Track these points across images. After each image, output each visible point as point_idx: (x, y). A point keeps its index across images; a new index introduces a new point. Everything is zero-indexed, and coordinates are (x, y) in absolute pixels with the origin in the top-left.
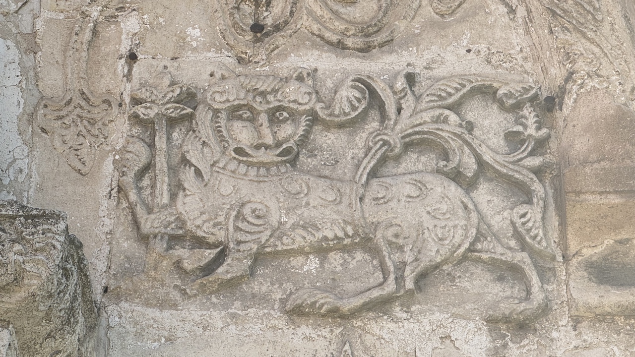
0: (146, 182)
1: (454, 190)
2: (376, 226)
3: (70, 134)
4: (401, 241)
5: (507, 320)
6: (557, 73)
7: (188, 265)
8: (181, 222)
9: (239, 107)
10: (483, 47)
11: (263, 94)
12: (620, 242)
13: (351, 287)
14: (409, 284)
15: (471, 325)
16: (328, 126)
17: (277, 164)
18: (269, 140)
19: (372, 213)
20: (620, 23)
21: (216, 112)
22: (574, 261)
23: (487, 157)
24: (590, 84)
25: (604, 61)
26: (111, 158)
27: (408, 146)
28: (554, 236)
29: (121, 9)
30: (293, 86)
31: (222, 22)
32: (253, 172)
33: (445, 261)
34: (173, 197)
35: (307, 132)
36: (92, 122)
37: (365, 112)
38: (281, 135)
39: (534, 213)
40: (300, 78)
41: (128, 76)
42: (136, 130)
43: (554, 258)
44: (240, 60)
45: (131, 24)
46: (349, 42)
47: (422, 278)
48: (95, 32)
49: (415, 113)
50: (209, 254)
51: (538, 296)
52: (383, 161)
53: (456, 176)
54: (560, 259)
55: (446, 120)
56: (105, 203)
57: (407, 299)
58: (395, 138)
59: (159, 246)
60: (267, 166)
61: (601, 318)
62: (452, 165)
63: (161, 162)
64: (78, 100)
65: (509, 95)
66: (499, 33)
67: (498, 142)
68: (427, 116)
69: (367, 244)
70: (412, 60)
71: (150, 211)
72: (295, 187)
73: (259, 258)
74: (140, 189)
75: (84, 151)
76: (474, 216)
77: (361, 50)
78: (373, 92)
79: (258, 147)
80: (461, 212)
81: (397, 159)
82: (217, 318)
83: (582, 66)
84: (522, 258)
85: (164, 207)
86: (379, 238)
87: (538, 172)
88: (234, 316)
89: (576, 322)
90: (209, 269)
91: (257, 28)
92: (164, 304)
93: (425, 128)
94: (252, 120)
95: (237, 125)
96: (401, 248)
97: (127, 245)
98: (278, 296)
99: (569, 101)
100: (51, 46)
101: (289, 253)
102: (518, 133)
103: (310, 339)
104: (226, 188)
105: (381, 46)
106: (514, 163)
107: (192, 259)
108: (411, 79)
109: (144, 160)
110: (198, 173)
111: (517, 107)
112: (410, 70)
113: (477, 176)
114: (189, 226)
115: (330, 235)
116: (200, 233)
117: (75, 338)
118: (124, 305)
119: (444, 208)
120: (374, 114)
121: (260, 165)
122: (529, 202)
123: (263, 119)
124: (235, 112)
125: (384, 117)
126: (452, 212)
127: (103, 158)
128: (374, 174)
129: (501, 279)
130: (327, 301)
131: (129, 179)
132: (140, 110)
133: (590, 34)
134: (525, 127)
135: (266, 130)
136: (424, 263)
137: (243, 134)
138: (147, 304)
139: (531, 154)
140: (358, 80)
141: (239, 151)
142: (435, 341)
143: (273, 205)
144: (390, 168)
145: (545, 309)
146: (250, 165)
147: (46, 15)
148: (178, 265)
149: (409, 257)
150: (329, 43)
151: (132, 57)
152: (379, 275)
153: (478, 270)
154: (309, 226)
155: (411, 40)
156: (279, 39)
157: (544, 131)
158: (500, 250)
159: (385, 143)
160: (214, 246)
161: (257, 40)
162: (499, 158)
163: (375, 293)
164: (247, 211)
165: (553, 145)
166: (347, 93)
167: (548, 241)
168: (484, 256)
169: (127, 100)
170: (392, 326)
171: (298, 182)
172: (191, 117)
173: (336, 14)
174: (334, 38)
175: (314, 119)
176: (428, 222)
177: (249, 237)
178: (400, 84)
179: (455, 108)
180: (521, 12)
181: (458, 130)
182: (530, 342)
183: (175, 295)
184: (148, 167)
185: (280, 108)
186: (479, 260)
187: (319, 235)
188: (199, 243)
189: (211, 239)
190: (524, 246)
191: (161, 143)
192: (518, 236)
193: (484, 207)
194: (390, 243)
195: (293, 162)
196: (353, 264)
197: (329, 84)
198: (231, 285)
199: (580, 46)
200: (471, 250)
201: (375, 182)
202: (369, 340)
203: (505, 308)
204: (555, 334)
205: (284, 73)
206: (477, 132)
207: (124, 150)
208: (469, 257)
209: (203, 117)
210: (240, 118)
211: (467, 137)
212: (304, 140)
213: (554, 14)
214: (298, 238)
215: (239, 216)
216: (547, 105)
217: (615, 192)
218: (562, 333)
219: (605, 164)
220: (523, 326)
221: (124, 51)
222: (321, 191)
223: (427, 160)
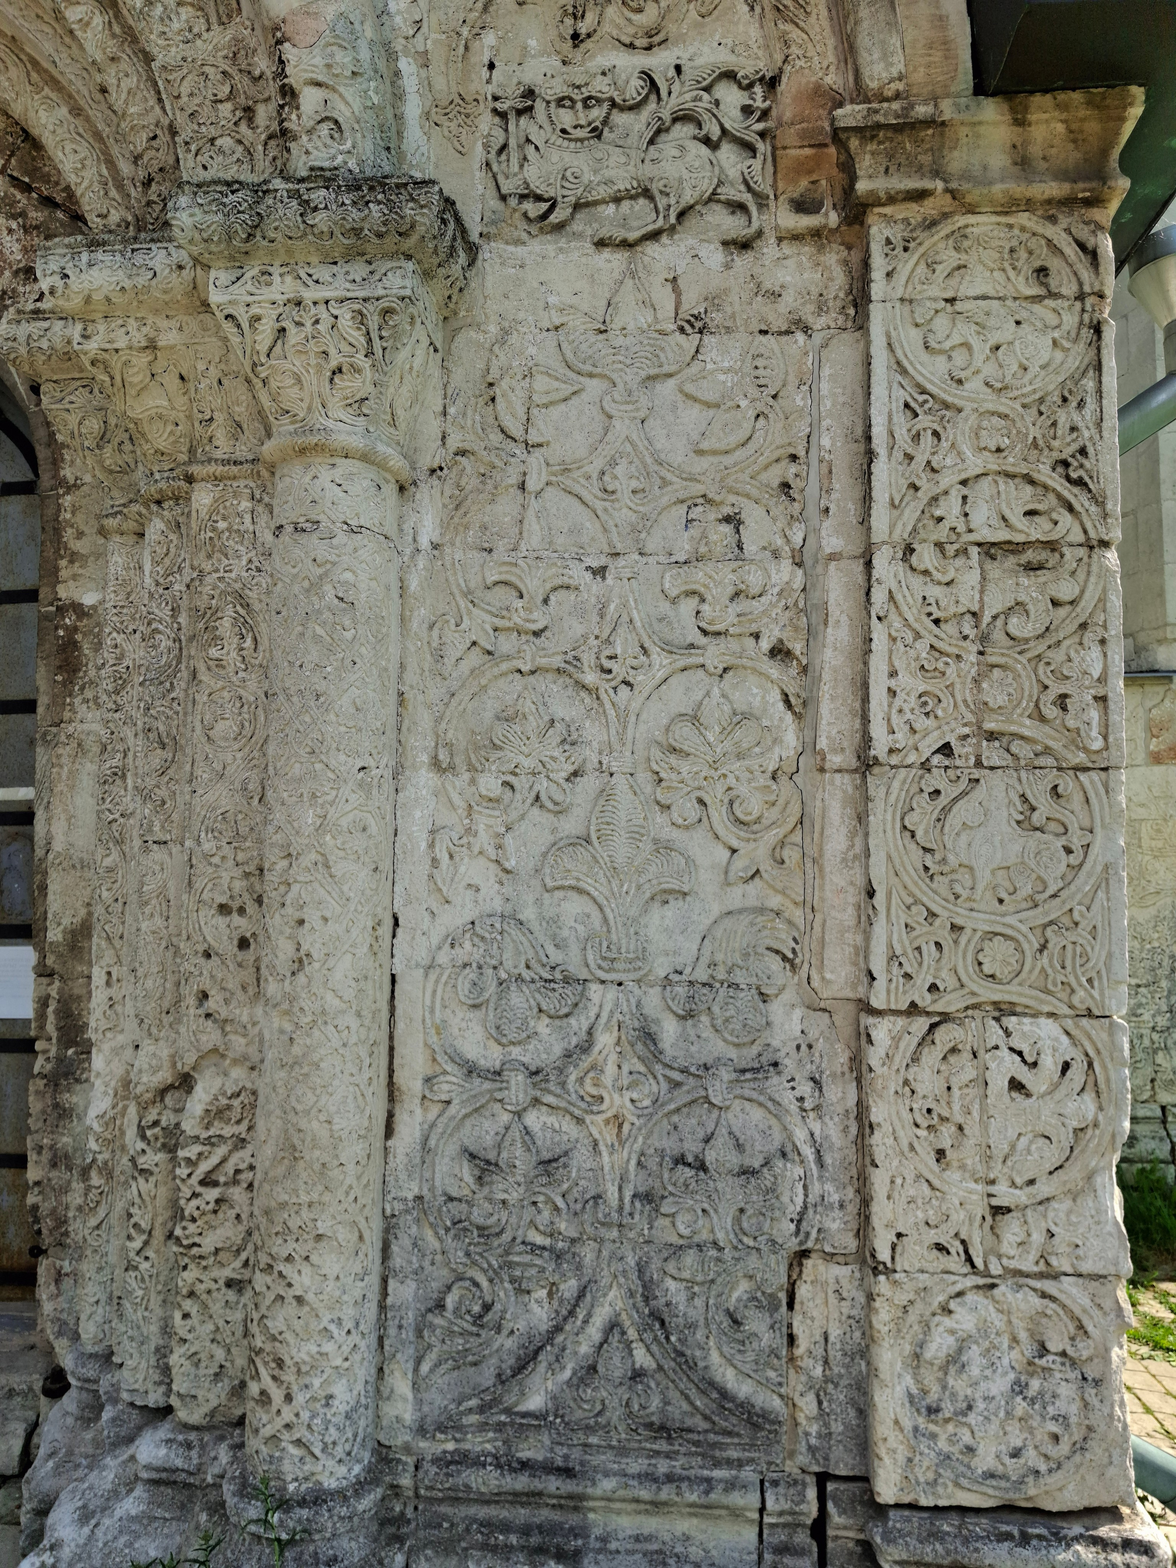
0: (503, 157)
1: (704, 150)
2: (651, 180)
3: (453, 125)
4: (668, 190)
5: (734, 242)
6: (779, 58)
7: (532, 215)
8: (527, 185)
9: (563, 99)
10: (729, 42)
11: (579, 87)
12: (813, 182)
13: (635, 224)
14: (673, 220)
15: (712, 247)
16: (622, 109)
17: (588, 139)
18: (583, 122)
19: (648, 170)
20: (824, 13)
21: (548, 102)
22: (781, 198)
23: (727, 126)
24: (799, 63)
25: (810, 45)
26: (480, 143)
27: (675, 120)
28: (770, 180)
29: (483, 28)
30: (600, 78)
31: (553, 33)
32: (572, 145)
33: (697, 203)
34: (521, 166)
35: (609, 114)
36: (467, 116)
37: (647, 97)
38: (590, 118)
39: (757, 164)
40: (604, 74)
41: (488, 82)
42: (497, 120)
43: (768, 197)
44: (564, 63)
45: (489, 39)
46: (637, 43)
47: (681, 215)
48: (467, 48)
49: (681, 94)
50: (545, 206)
51: (755, 225)
52: (659, 132)
53: (707, 141)
54: (772, 197)
55: (700, 100)
56: (478, 174)
57: (672, 229)
58: (667, 116)
59: (513, 202)
60: (581, 140)
61: (796, 237)
62: (703, 132)
63: (512, 143)
64: (457, 100)
65: (746, 77)
66: (741, 28)
67: (737, 113)
68: (688, 96)
69: (646, 193)
70: (680, 54)
71: (507, 178)
72: (599, 155)
73: (577, 207)
74: (500, 163)
75: (463, 138)
76: (717, 169)
77: (646, 49)
79: (575, 127)
80: (708, 166)
81: (667, 130)
82: (551, 249)
83: (794, 50)
84: (747, 198)
85: (515, 175)
86: (655, 188)
87: (762, 135)
88: (561, 249)
89: (780, 240)
90: (544, 216)
91: (575, 36)
92: (518, 242)
93: (686, 106)
94: (572, 107)
95: (562, 111)
96: (668, 195)
97: (494, 203)
98: (589, 232)
99: (784, 79)
100: (437, 58)
101: (596, 203)
102: (750, 106)
103: (610, 261)
104: (555, 158)
105: (659, 44)
106: (746, 128)
107: (534, 209)
108: (678, 69)
109: (501, 141)
110: (537, 148)
111: (751, 86)
112: (678, 62)
113: (720, 139)
114: (532, 186)
115: (622, 188)
116: (539, 192)
118: (493, 244)
119: (697, 164)
120: (653, 97)
121: (577, 140)
122: (755, 157)
123: (579, 105)
124: (560, 102)
125: (659, 99)
126: (702, 167)
127: (475, 143)
128: (651, 142)
129: (733, 213)
130: (619, 234)
131: (492, 156)
132: (498, 105)
133: (802, 24)
134: (754, 100)
135: (581, 115)
136: (683, 204)
137: (566, 118)
138: (507, 243)
139: (758, 121)
140: (643, 72)
141: (564, 131)
142: (688, 259)
143: (586, 169)
144: (663, 137)
145: (760, 234)
146: (570, 140)
147: (433, 36)
148: (525, 215)
149: (673, 201)
150: (625, 45)
151: (491, 66)
152: (654, 215)
153: (717, 207)
154: (608, 182)
155: (680, 39)
156: (589, 44)
157: (768, 103)
158: (732, 192)
159: (660, 119)
160: (546, 201)
161: (575, 46)
162: (736, 126)
163: (650, 228)
164: (568, 174)
165: (774, 113)
166: (636, 83)
167: (764, 186)
168: (722, 197)
169: (490, 98)
170: (661, 249)
171: (602, 151)
172: (530, 108)
173: (629, 20)
174: (627, 41)
175: (614, 104)
176: (686, 175)
177: (570, 193)
178: (672, 72)
179: (707, 89)
180: (758, 9)
181: (709, 106)
182: (749, 255)
183: (524, 236)
184: (504, 147)
185: (590, 98)
186: (719, 201)
187: (616, 188)
188: (539, 198)
189: (546, 196)
190: (749, 189)
191: (512, 127)
192: (746, 183)
194: (661, 192)
195: (599, 137)
196: (637, 208)
197: (623, 76)
198: (560, 227)
199: (795, 34)
200: (714, 193)
201: (652, 148)
202: (646, 259)
203: (733, 235)
204: (765, 250)
205: (594, 70)
206: (722, 107)
207: (489, 135)
208: (713, 198)
209: (540, 106)
210: (564, 106)
211: (715, 111)
212: (605, 122)
213: (778, 9)
214: (602, 192)
215: (564, 177)
216: (772, 83)
217: (810, 146)
218: (769, 249)
219: (804, 125)
220: (745, 245)
221: (487, 62)
222: (617, 157)
223: (689, 129)
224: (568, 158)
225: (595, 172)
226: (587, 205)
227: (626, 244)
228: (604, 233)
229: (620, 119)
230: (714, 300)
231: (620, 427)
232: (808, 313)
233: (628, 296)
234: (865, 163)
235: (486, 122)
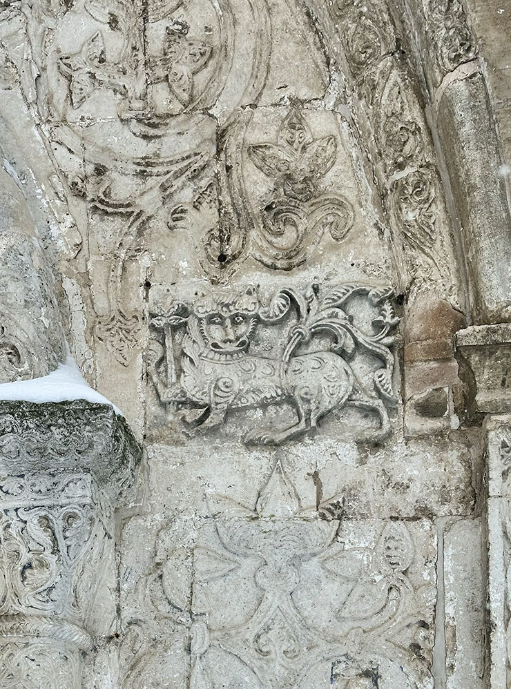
0: (162, 369)
1: (340, 362)
2: (294, 388)
3: (116, 339)
4: (309, 397)
5: (368, 441)
6: (406, 278)
7: (188, 419)
8: (184, 393)
9: (213, 316)
10: (361, 261)
11: (227, 306)
12: (436, 390)
13: (280, 426)
14: (313, 424)
15: (348, 445)
16: (266, 325)
17: (237, 352)
18: (232, 337)
19: (290, 380)
20: (447, 239)
21: (200, 319)
22: (408, 403)
23: (360, 340)
24: (425, 286)
25: (434, 269)
26: (141, 355)
27: (313, 335)
28: (398, 387)
29: (138, 250)
30: (246, 298)
31: (202, 255)
32: (223, 358)
33: (334, 408)
34: (178, 377)
35: (254, 330)
36: (128, 331)
37: (288, 313)
38: (239, 333)
39: (387, 374)
40: (249, 293)
41: (146, 298)
42: (154, 335)
43: (397, 402)
44: (213, 282)
45: (145, 260)
46: (279, 264)
47: (321, 419)
48: (124, 269)
49: (318, 312)
50: (201, 412)
51: (386, 426)
52: (299, 345)
53: (342, 354)
54: (400, 402)
55: (336, 316)
56: (140, 383)
57: (312, 433)
58: (305, 330)
59: (172, 409)
60: (231, 354)
61: (422, 437)
62: (339, 346)
63: (170, 356)
64: (119, 317)
65: (377, 295)
66: (372, 250)
67: (368, 328)
68: (325, 314)
69: (290, 400)
70: (317, 274)
71: (166, 386)
72: (247, 367)
73: (229, 412)
74: (159, 373)
75: (125, 351)
76: (351, 378)
77: (286, 269)
78: (293, 299)
79: (225, 342)
80: (344, 376)
81: (307, 344)
82: (207, 449)
83: (421, 274)
84: (378, 403)
85: (173, 384)
86: (297, 395)
87: (391, 347)
88: (216, 448)
89: (407, 440)
90: (201, 421)
91: (222, 258)
92: (177, 443)
93: (323, 322)
94: (222, 324)
95: (213, 327)
96: (308, 401)
97: (154, 409)
98: (240, 434)
99: (411, 299)
100: (98, 280)
101: (245, 408)
102: (380, 321)
103: (259, 459)
104: (208, 370)
105: (298, 265)
106: (376, 342)
107: (192, 415)
108: (316, 289)
109: (160, 355)
110: (191, 361)
111: (381, 302)
112: (316, 282)
113: (354, 351)
114: (189, 395)
115: (269, 396)
116: (195, 399)
117: (129, 470)
118: (155, 445)
119: (334, 374)
120: (293, 314)
121: (227, 353)
122: (384, 367)
123: (228, 322)
124: (211, 320)
125: (299, 316)
126: (339, 377)
127: (136, 355)
128: (293, 355)
129: (366, 416)
130: (267, 436)
131: (152, 368)
132: (155, 321)
133: (427, 250)
134: (385, 317)
135: (230, 331)
136: (322, 410)
137: (217, 334)
138: (168, 443)
139: (387, 335)
140: (285, 292)
141: (215, 345)
142: (328, 456)
143: (235, 379)
144: (303, 350)
145: (390, 434)
146: (221, 353)
147: (93, 258)
148: (183, 419)
149: (313, 407)
150: (267, 266)
151: (148, 285)
152: (296, 418)
153: (352, 412)
154: (256, 391)
155: (317, 259)
156: (235, 266)
157: (397, 318)
158: (366, 399)
159: (300, 333)
160: (201, 407)
161: (222, 267)
162: (368, 339)
163: (294, 430)
164: (220, 384)
165: (401, 327)
166: (278, 301)
167: (393, 393)
168: (357, 403)
169: (147, 315)
170: (303, 448)
171: (249, 362)
172: (186, 324)
173: (270, 243)
174: (269, 262)
175: (258, 320)
176: (324, 384)
177: (223, 400)
178: (310, 292)
179: (342, 307)
180: (387, 233)
181: (344, 322)
182: (381, 453)
183: (183, 437)
184: (163, 359)
185: (237, 315)
186: (353, 406)
187: (262, 396)
188: (195, 405)
189: (201, 403)
190: (380, 395)
191: (168, 343)
192: (377, 389)
193: (357, 372)
194: (302, 399)
195: (246, 350)
196: (282, 412)
197: (267, 295)
198: (214, 430)
199: (421, 259)
200: (349, 400)
201: (294, 360)
202: (291, 457)
203: (367, 435)
204: (395, 448)
205: (239, 289)
206: (355, 322)
207: (148, 349)
208: (348, 404)
209: (192, 323)
210: (214, 323)
211: (349, 326)
212: (252, 335)
213: (406, 236)
214: (251, 399)
215: (217, 387)
216: (399, 301)
217: (434, 360)
218: (399, 448)
219: (430, 341)
220: (377, 445)
221: (143, 281)
222: (262, 368)
223: (325, 343)
224: (219, 370)
225: (244, 382)
226: (238, 410)
227: (273, 444)
228: (253, 435)
229: (266, 333)
230: (350, 492)
231: (272, 599)
232: (432, 502)
233: (276, 487)
234: (484, 376)
235: (144, 335)
